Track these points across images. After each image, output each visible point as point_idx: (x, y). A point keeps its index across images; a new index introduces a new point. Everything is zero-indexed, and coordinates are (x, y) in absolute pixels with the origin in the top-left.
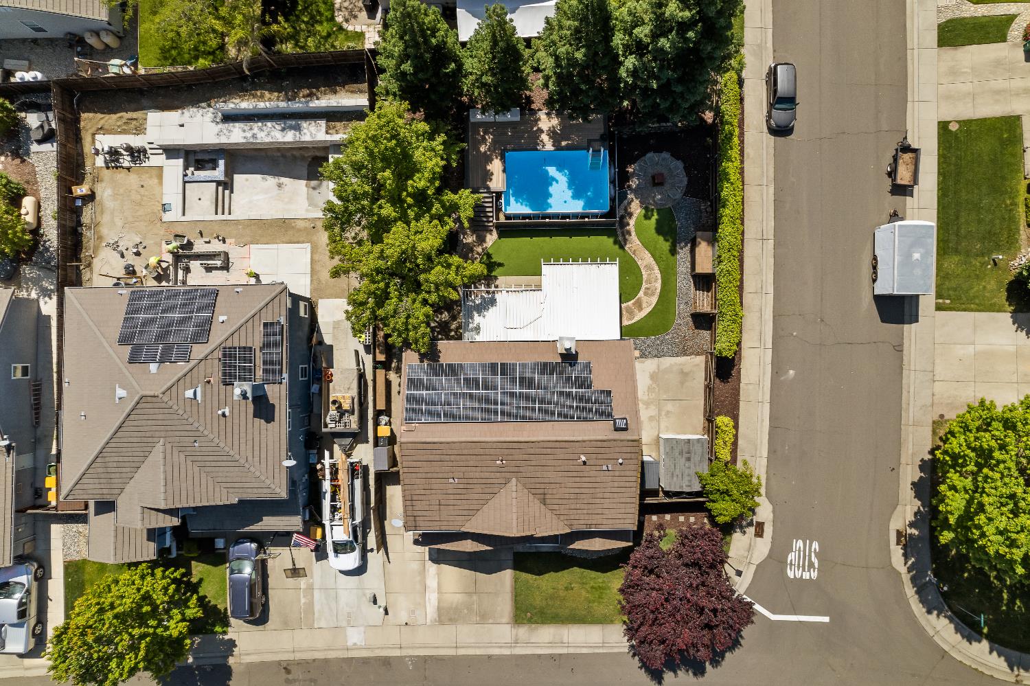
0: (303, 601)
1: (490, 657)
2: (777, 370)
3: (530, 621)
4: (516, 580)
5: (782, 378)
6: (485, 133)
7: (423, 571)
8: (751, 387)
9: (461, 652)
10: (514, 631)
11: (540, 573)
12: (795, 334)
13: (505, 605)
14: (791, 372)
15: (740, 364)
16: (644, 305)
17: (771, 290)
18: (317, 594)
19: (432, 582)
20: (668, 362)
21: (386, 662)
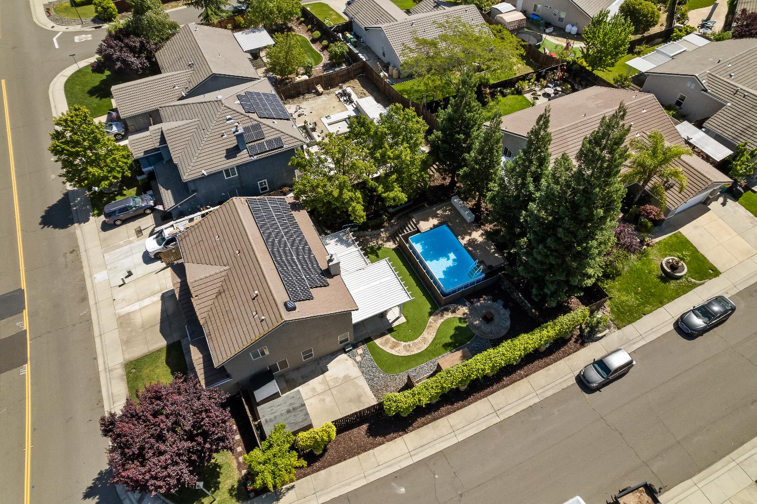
0: (121, 242)
1: (96, 359)
2: (397, 476)
3: (128, 374)
4: (159, 350)
5: (393, 484)
6: (449, 210)
7: (154, 294)
8: (373, 459)
9: (97, 340)
10: (118, 366)
11: (167, 363)
12: (437, 476)
13: (138, 351)
14: (403, 490)
15: (388, 441)
16: (397, 349)
17: (461, 438)
18: (128, 246)
19: (147, 302)
20: (363, 383)
21: (84, 299)
